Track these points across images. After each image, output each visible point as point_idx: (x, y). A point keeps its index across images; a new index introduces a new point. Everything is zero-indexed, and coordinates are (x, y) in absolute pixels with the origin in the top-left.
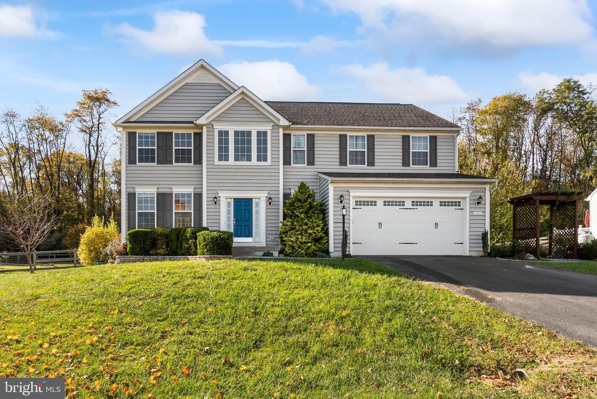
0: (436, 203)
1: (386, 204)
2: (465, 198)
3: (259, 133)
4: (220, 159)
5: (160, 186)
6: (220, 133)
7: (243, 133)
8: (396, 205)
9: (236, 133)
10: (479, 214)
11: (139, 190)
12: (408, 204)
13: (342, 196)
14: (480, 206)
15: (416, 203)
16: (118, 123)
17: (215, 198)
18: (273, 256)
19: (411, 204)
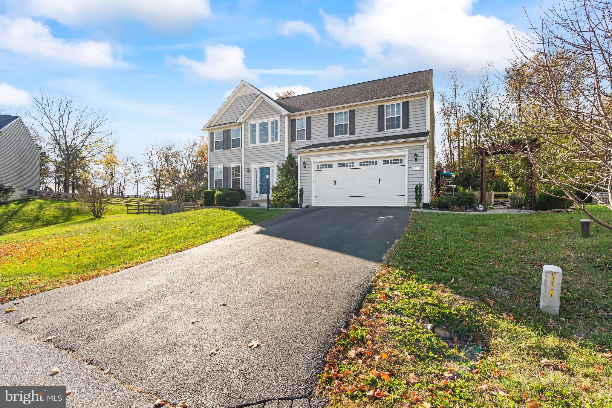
0: (380, 162)
1: (339, 165)
2: (405, 156)
3: (273, 122)
4: (251, 143)
5: (225, 163)
6: (252, 125)
7: (264, 123)
8: (347, 166)
9: (260, 124)
10: (417, 169)
11: (215, 167)
12: (357, 164)
13: (304, 163)
14: (418, 162)
15: (363, 164)
16: (205, 128)
17: (248, 169)
18: (260, 207)
19: (359, 164)
